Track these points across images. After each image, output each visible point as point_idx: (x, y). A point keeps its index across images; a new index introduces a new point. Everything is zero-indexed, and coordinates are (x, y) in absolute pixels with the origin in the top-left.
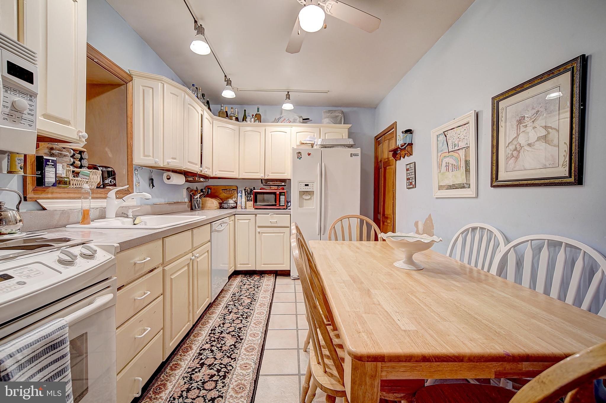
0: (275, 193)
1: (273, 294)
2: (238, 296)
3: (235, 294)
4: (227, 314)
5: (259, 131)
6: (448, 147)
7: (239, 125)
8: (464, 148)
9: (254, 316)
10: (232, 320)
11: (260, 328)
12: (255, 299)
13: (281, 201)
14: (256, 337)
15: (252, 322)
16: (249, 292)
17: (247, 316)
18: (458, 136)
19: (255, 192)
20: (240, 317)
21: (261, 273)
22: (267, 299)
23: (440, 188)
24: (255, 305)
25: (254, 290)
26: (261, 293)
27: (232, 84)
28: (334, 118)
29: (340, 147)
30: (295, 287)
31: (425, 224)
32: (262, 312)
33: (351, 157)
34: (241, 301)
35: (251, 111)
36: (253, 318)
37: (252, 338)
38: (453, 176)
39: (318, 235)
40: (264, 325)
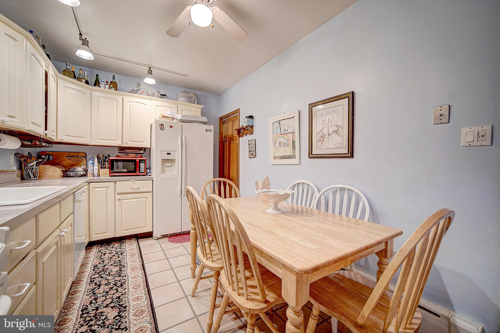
0: (134, 161)
1: (141, 257)
2: (101, 267)
3: (97, 266)
4: (95, 288)
5: (116, 99)
6: (281, 131)
7: (91, 89)
8: (292, 132)
9: (130, 281)
10: (105, 292)
11: (142, 291)
12: (123, 265)
13: (141, 168)
14: (141, 300)
15: (130, 288)
16: (114, 260)
17: (121, 284)
18: (288, 124)
19: (112, 160)
20: (113, 287)
21: (121, 240)
22: (137, 262)
23: (275, 158)
24: (126, 271)
25: (118, 257)
26: (127, 258)
27: (89, 45)
28: (189, 98)
29: (197, 123)
30: (161, 246)
31: (264, 183)
32: (136, 275)
33: (206, 132)
34: (107, 271)
35: (104, 77)
36: (130, 283)
37: (136, 302)
38: (284, 150)
39: (180, 197)
40: (144, 286)
